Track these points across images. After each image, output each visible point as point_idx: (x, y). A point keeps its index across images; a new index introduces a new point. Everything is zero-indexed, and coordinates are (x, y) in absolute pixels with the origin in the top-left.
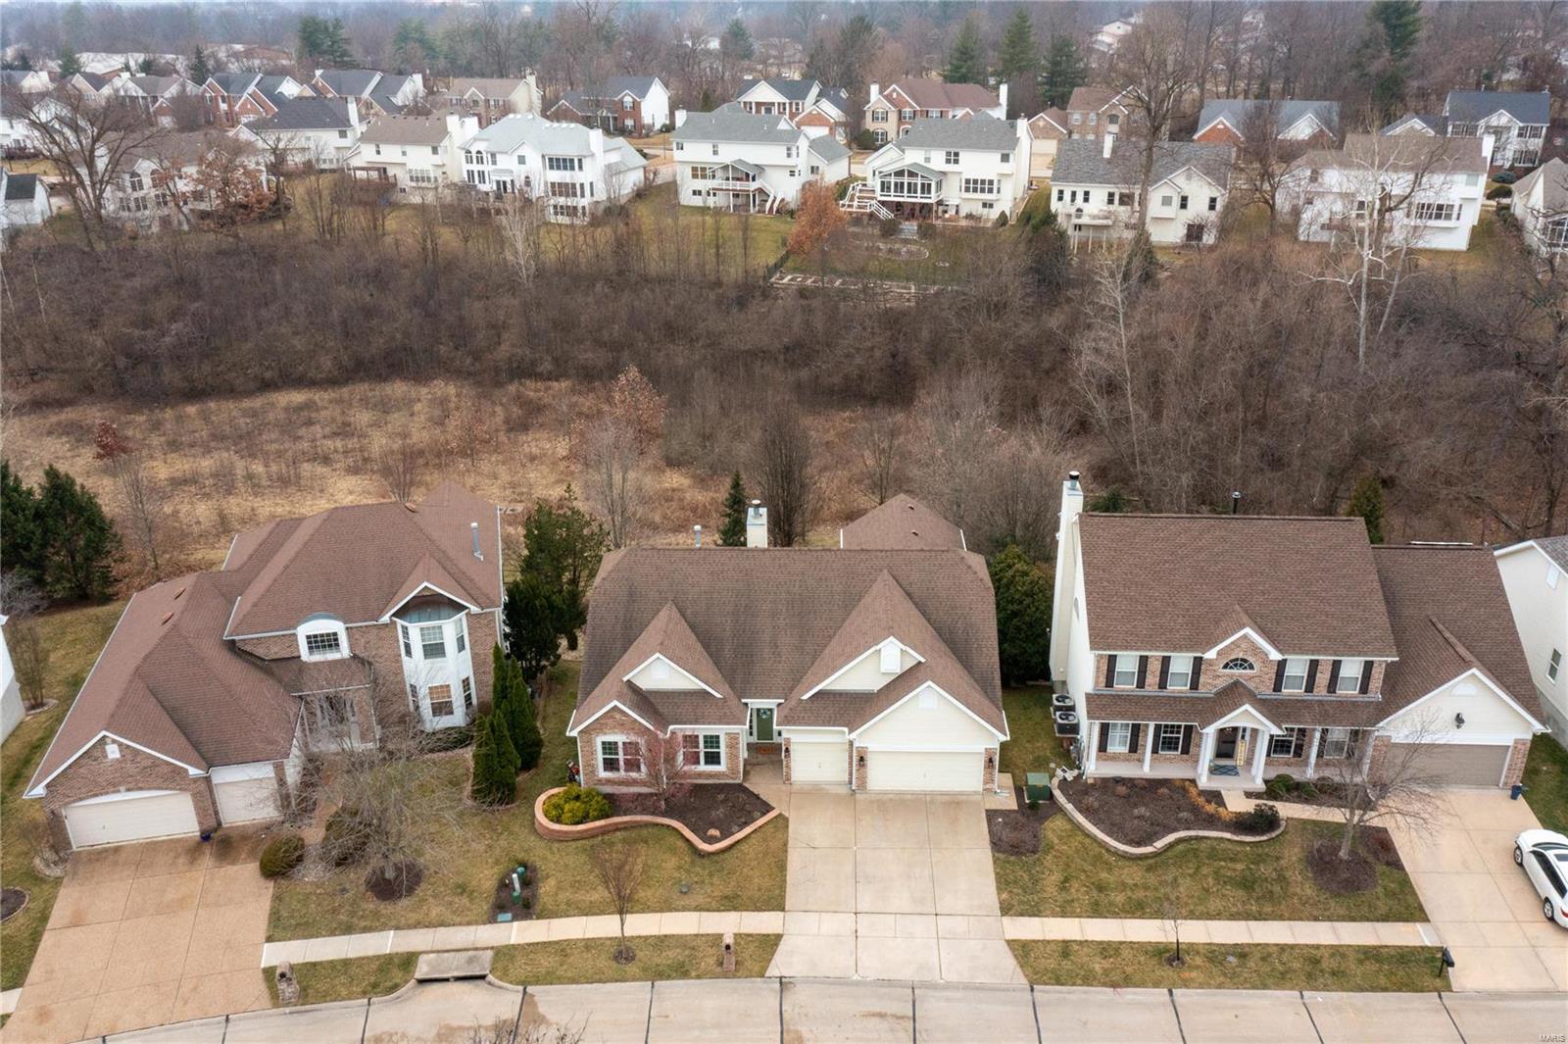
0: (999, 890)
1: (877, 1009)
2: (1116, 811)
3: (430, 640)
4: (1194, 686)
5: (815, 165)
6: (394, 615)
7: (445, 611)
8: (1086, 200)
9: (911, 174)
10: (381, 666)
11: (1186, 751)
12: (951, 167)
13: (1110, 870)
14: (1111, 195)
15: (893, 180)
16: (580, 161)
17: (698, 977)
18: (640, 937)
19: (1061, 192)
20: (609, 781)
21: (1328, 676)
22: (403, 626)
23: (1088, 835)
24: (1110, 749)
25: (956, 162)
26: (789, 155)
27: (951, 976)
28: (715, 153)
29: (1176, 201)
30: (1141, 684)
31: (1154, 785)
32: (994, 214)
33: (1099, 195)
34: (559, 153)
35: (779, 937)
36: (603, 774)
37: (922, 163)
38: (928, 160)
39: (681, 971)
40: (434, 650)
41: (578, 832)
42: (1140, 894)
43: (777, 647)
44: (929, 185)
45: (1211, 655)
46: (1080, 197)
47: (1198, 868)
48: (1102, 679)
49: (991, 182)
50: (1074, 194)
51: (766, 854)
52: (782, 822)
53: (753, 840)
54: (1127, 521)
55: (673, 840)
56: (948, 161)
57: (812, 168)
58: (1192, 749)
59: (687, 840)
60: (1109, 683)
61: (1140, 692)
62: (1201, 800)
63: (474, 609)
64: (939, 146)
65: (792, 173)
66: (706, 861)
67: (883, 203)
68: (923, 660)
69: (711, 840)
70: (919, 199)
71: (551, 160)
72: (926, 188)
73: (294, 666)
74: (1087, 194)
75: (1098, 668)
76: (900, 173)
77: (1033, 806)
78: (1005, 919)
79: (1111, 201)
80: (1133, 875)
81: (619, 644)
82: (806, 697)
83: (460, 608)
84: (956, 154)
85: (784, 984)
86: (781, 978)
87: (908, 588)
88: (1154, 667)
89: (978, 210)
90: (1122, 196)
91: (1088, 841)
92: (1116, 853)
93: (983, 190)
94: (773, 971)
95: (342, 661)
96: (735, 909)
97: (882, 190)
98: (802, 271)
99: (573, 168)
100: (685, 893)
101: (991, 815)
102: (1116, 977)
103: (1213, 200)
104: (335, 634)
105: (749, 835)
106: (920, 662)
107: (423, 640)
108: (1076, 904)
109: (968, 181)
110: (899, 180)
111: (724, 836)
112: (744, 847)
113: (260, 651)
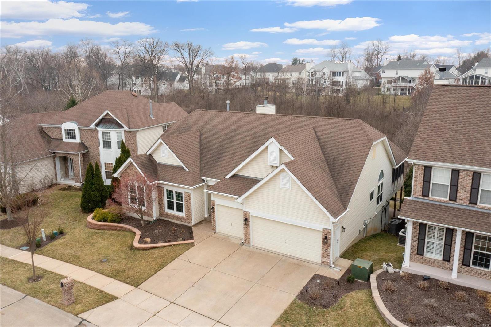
2: (410, 297)
3: (105, 139)
6: (96, 125)
10: (92, 150)
15: (468, 80)
16: (343, 73)
20: (133, 209)
24: (427, 255)
28: (397, 74)
30: (453, 197)
34: (336, 70)
36: (130, 205)
37: (483, 73)
40: (107, 144)
48: (419, 188)
51: (162, 257)
60: (424, 193)
61: (452, 204)
63: (126, 128)
66: (128, 250)
68: (293, 158)
69: (143, 243)
71: (333, 73)
73: (59, 142)
75: (416, 178)
82: (228, 177)
83: (121, 126)
85: (81, 324)
86: (84, 320)
87: (320, 136)
88: (465, 181)
99: (340, 76)
100: (103, 262)
101: (316, 277)
104: (74, 130)
105: (165, 246)
106: (291, 160)
107: (103, 139)
111: (152, 242)
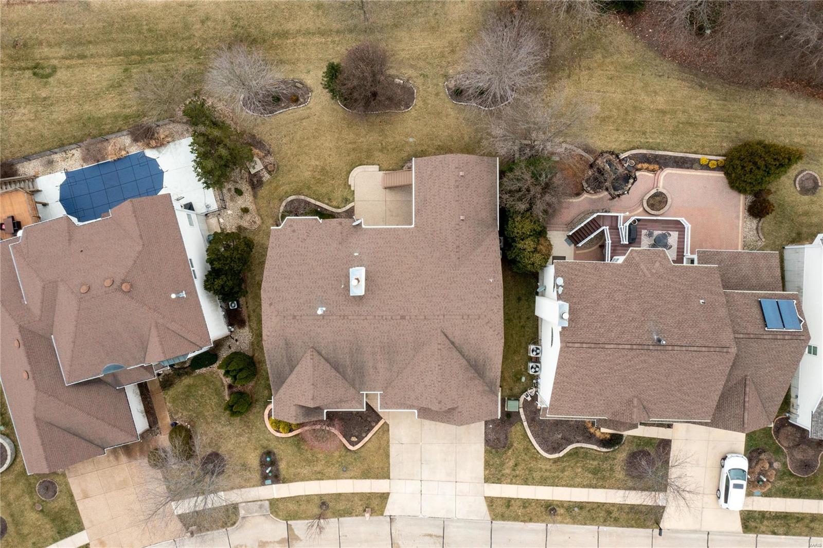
0: (486, 469)
1: (430, 532)
17: (357, 516)
18: (328, 494)
27: (459, 516)
35: (388, 494)
39: (348, 513)
43: (376, 369)
51: (380, 448)
53: (373, 439)
59: (342, 442)
69: (353, 444)
77: (508, 415)
78: (486, 485)
85: (391, 519)
86: (390, 516)
94: (387, 513)
96: (369, 478)
100: (345, 471)
101: (487, 423)
102: (527, 518)
105: (371, 437)
112: (369, 445)
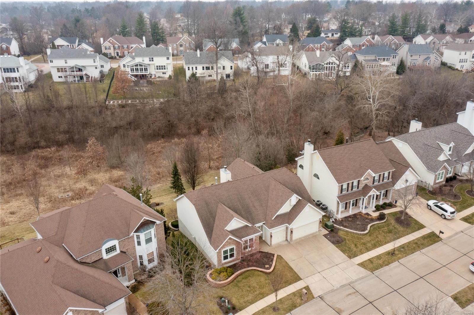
0: (344, 253)
1: (348, 293)
2: (353, 225)
3: (147, 237)
4: (358, 188)
5: (102, 65)
6: (134, 232)
7: (151, 226)
8: (196, 69)
9: (140, 65)
11: (356, 205)
12: (151, 63)
13: (363, 239)
14: (203, 67)
15: (134, 68)
16: (17, 69)
17: (300, 306)
19: (189, 68)
20: (226, 263)
21: (382, 178)
22: (137, 235)
23: (351, 233)
25: (153, 61)
26: (94, 62)
27: (354, 278)
28: (66, 63)
29: (222, 68)
30: (348, 191)
31: (355, 215)
32: (167, 76)
33: (200, 68)
34: (8, 66)
35: (308, 286)
36: (224, 261)
38: (143, 61)
39: (294, 306)
40: (148, 241)
41: (229, 281)
42: (373, 242)
43: (255, 207)
44: (147, 68)
45: (362, 178)
46: (194, 69)
47: (379, 232)
48: (340, 192)
49: (164, 66)
50: (192, 68)
51: (284, 267)
52: (279, 257)
53: (277, 264)
54: (328, 150)
55: (256, 273)
56: (150, 61)
57: (101, 66)
58: (357, 204)
59: (261, 271)
60: (341, 193)
61: (348, 193)
62: (366, 216)
63: (158, 222)
64: (147, 56)
65: (96, 68)
66: (271, 275)
67: (133, 75)
68: (301, 199)
70: (144, 73)
71: (4, 69)
72: (146, 70)
74: (196, 67)
75: (339, 189)
76: (137, 65)
77: (332, 231)
78: (352, 260)
79: (203, 69)
80: (368, 238)
81: (211, 219)
82: (273, 219)
83: (154, 223)
84: (152, 58)
85: (321, 297)
86: (319, 296)
88: (350, 185)
89: (162, 75)
90: (206, 67)
91: (352, 234)
92: (361, 234)
93: (162, 69)
94: (315, 296)
95: (119, 254)
96: (290, 284)
97: (131, 71)
98: (116, 99)
99: (14, 72)
101: (325, 236)
102: (386, 263)
103: (231, 67)
104: (115, 245)
105: (275, 263)
106: (300, 199)
107: (145, 238)
108: (362, 250)
109: (157, 66)
110: (137, 67)
111: (270, 266)
112: (277, 267)
113: (88, 261)
